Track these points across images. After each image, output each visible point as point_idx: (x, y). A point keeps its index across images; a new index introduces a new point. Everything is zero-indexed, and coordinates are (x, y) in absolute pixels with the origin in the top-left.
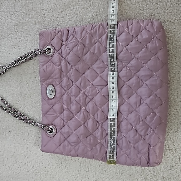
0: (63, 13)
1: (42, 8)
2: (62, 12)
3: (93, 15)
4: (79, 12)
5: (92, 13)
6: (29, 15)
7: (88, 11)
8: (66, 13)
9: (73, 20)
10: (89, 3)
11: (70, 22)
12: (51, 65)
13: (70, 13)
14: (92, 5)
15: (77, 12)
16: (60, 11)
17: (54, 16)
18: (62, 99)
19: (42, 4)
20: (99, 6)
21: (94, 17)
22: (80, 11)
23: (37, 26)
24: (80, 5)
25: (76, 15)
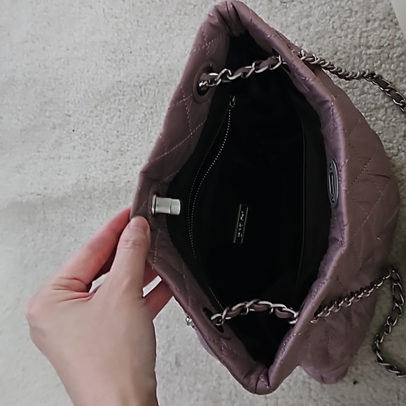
0: (99, 108)
1: (67, 100)
2: (96, 106)
3: (146, 113)
4: (123, 107)
5: (144, 108)
6: (46, 111)
7: (138, 104)
8: (103, 109)
9: (113, 122)
10: (140, 90)
11: (108, 125)
13: (109, 109)
14: (143, 94)
15: (120, 107)
16: (93, 104)
17: (84, 113)
19: (67, 92)
20: (155, 95)
21: (147, 117)
22: (125, 106)
23: (57, 132)
24: (126, 93)
25: (118, 113)
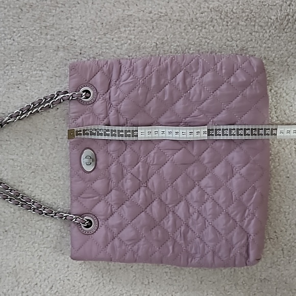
0: (108, 36)
1: (71, 26)
2: (105, 34)
3: (158, 43)
4: (133, 37)
5: (156, 39)
6: (47, 34)
7: (149, 36)
8: (112, 37)
9: (124, 49)
10: (152, 24)
11: (118, 50)
12: (90, 118)
13: (119, 38)
14: (155, 27)
15: (131, 36)
16: (101, 33)
17: (92, 39)
18: (108, 171)
19: (70, 20)
20: (166, 30)
21: (158, 46)
22: (135, 36)
23: (61, 54)
24: (136, 25)
25: (129, 41)
